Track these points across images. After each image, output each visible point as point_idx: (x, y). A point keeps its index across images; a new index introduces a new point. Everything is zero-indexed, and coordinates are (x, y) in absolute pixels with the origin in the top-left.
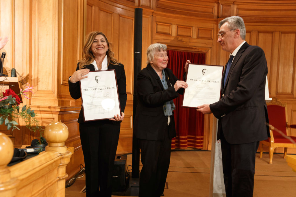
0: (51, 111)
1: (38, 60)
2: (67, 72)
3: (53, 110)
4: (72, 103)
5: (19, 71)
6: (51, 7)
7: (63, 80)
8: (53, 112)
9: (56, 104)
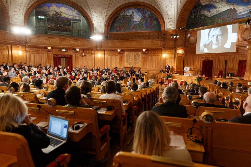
1: (175, 66)
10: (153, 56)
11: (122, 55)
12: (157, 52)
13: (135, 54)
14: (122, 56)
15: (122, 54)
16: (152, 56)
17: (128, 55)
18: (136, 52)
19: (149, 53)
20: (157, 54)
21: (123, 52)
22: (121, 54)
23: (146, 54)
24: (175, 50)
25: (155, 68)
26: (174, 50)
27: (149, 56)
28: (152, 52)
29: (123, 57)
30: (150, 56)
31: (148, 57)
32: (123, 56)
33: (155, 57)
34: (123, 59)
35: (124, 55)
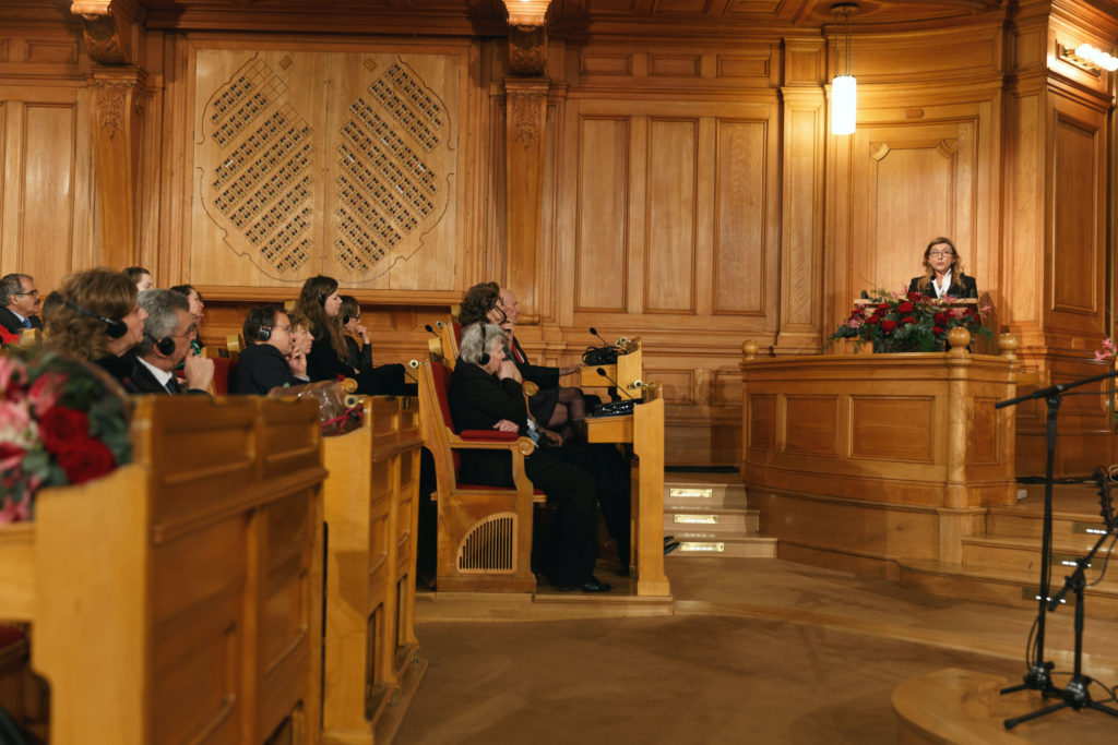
0: (1033, 354)
1: (1013, 272)
2: (1066, 287)
3: (1035, 351)
4: (1076, 343)
5: (981, 287)
6: (1034, 187)
7: (1056, 302)
8: (1038, 355)
9: (1042, 343)
10: (655, 118)
11: (143, 92)
12: (708, 66)
13: (368, 78)
14: (139, 112)
15: (143, 75)
16: (638, 127)
17: (236, 98)
18: (385, 59)
19: (584, 73)
20: (708, 92)
21: (156, 43)
22: (130, 78)
23: (553, 86)
24: (1009, 27)
25: (693, 312)
26: (993, 30)
27: (590, 128)
28: (640, 66)
29: (152, 126)
30: (610, 128)
31: (579, 136)
32: (153, 107)
33: (682, 136)
34: (151, 160)
35: (174, 89)
